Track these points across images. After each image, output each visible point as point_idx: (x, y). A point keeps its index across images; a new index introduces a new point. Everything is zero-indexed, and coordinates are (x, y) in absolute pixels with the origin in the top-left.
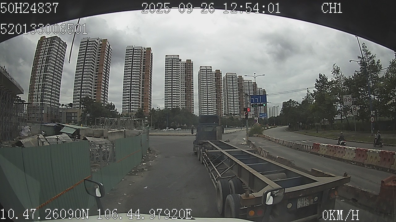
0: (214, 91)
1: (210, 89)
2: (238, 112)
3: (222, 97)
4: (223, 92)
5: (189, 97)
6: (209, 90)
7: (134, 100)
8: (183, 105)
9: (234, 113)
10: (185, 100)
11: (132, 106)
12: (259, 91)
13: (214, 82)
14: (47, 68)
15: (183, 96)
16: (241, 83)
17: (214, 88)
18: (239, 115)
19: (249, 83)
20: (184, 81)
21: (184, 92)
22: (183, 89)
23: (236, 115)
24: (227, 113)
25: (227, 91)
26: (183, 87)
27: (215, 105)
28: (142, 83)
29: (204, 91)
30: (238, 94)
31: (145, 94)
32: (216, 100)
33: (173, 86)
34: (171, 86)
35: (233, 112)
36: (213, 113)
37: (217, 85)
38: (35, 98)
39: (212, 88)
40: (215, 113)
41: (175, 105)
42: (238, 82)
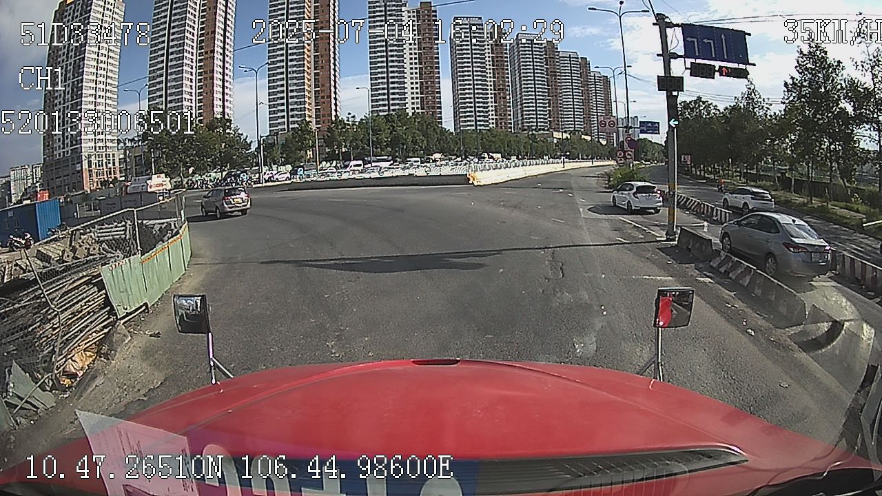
0: (490, 73)
1: (479, 69)
2: (547, 123)
3: (507, 88)
4: (510, 76)
5: (430, 89)
6: (476, 71)
7: (296, 102)
8: (415, 106)
9: (537, 126)
10: (419, 96)
11: (292, 116)
12: (595, 79)
13: (489, 53)
14: (79, 66)
15: (414, 86)
16: (553, 58)
17: (488, 67)
18: (548, 130)
19: (570, 57)
20: (416, 51)
21: (418, 75)
22: (414, 71)
23: (540, 130)
24: (520, 126)
25: (520, 74)
26: (414, 66)
27: (492, 106)
28: (315, 61)
29: (466, 73)
30: (546, 84)
31: (323, 86)
32: (495, 94)
33: (390, 64)
34: (385, 64)
35: (535, 124)
36: (488, 126)
37: (497, 61)
38: (59, 141)
39: (484, 67)
40: (491, 126)
41: (397, 107)
42: (546, 54)
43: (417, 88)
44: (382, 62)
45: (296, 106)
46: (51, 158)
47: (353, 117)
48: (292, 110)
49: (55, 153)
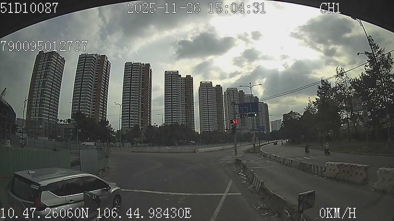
0: (215, 106)
1: (211, 105)
3: (223, 113)
5: (190, 113)
7: (133, 116)
8: (183, 121)
10: (185, 116)
11: (132, 122)
12: (261, 105)
13: (215, 97)
14: (45, 83)
15: (183, 112)
16: (243, 98)
19: (250, 97)
20: (184, 97)
21: (185, 107)
22: (183, 105)
24: (229, 129)
25: (228, 106)
26: (183, 103)
27: (216, 121)
28: (142, 99)
29: (205, 107)
31: (145, 110)
32: (217, 115)
33: (173, 102)
34: (171, 103)
36: (214, 129)
37: (218, 101)
38: (34, 113)
39: (213, 104)
40: (216, 129)
41: (175, 121)
42: (239, 97)
43: (184, 113)
44: (170, 101)
45: (133, 118)
46: (29, 119)
47: (157, 125)
48: (132, 119)
49: (31, 117)
